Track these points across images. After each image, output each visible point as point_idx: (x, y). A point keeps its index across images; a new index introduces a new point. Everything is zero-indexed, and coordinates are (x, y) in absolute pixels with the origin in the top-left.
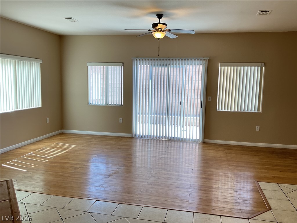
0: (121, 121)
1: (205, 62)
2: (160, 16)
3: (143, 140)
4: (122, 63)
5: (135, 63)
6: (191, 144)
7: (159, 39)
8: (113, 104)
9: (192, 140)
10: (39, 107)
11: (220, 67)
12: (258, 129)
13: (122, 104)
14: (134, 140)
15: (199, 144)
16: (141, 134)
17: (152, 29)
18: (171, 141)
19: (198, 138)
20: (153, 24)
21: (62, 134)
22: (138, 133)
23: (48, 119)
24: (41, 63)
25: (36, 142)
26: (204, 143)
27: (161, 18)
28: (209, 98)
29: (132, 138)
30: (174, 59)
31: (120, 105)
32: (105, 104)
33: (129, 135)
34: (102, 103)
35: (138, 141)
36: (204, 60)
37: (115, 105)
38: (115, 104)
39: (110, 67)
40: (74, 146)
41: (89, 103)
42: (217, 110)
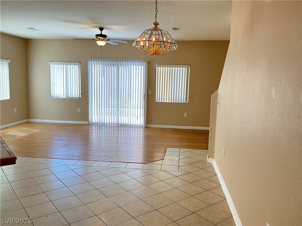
0: (79, 111)
1: (145, 63)
2: (101, 29)
3: (98, 126)
4: (79, 63)
5: (90, 63)
6: (137, 129)
7: (101, 46)
8: (72, 97)
9: (137, 125)
10: (8, 99)
11: (157, 68)
12: (186, 116)
13: (80, 97)
14: (90, 126)
15: (143, 128)
16: (96, 122)
17: (96, 38)
18: (121, 127)
19: (142, 124)
20: (96, 35)
21: (28, 122)
22: (94, 121)
23: (15, 109)
24: (9, 63)
25: (6, 128)
26: (146, 127)
27: (103, 30)
28: (150, 92)
29: (89, 125)
30: (122, 60)
31: (78, 98)
32: (66, 97)
33: (86, 123)
34: (62, 96)
35: (94, 127)
36: (145, 61)
37: (74, 98)
38: (74, 96)
39: (69, 65)
40: (37, 130)
41: (51, 96)
42: (156, 101)
